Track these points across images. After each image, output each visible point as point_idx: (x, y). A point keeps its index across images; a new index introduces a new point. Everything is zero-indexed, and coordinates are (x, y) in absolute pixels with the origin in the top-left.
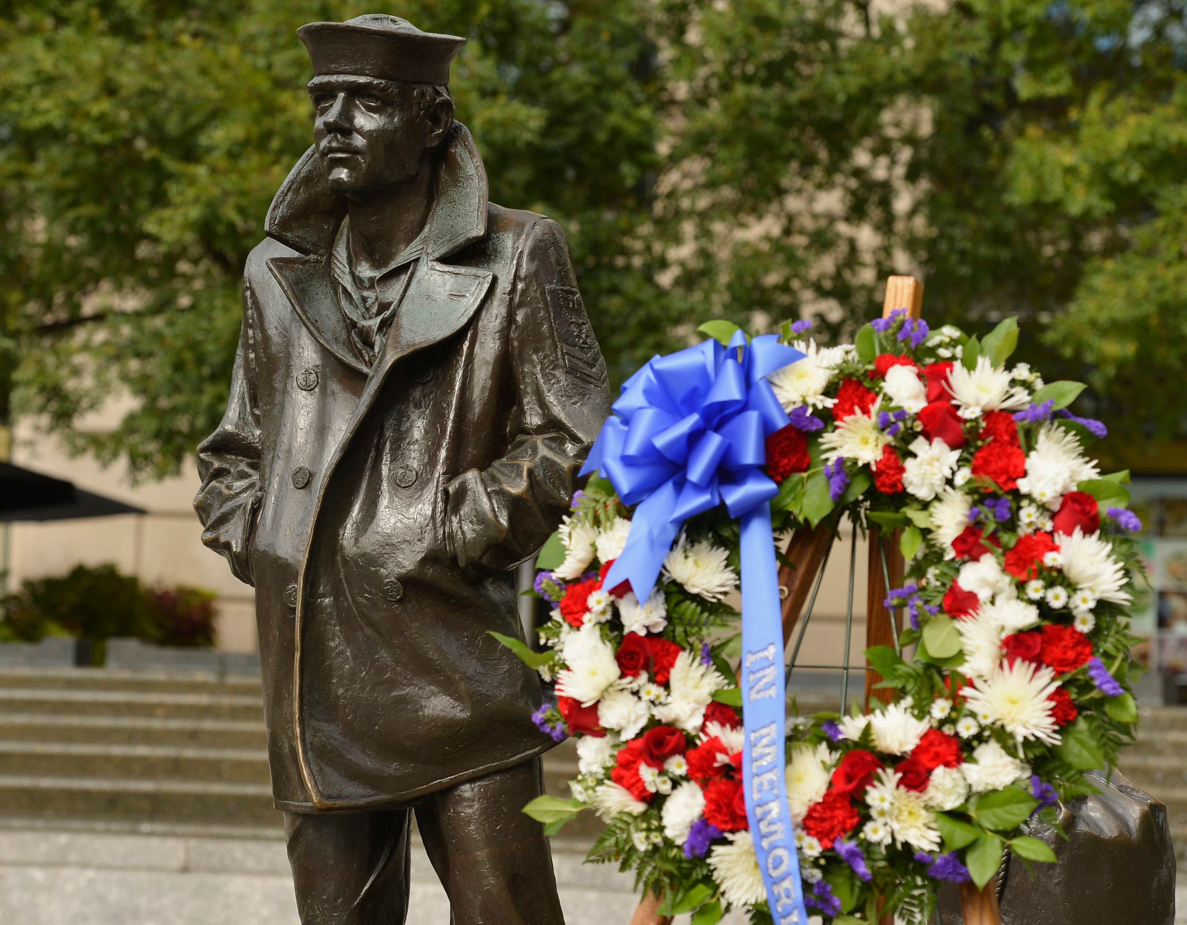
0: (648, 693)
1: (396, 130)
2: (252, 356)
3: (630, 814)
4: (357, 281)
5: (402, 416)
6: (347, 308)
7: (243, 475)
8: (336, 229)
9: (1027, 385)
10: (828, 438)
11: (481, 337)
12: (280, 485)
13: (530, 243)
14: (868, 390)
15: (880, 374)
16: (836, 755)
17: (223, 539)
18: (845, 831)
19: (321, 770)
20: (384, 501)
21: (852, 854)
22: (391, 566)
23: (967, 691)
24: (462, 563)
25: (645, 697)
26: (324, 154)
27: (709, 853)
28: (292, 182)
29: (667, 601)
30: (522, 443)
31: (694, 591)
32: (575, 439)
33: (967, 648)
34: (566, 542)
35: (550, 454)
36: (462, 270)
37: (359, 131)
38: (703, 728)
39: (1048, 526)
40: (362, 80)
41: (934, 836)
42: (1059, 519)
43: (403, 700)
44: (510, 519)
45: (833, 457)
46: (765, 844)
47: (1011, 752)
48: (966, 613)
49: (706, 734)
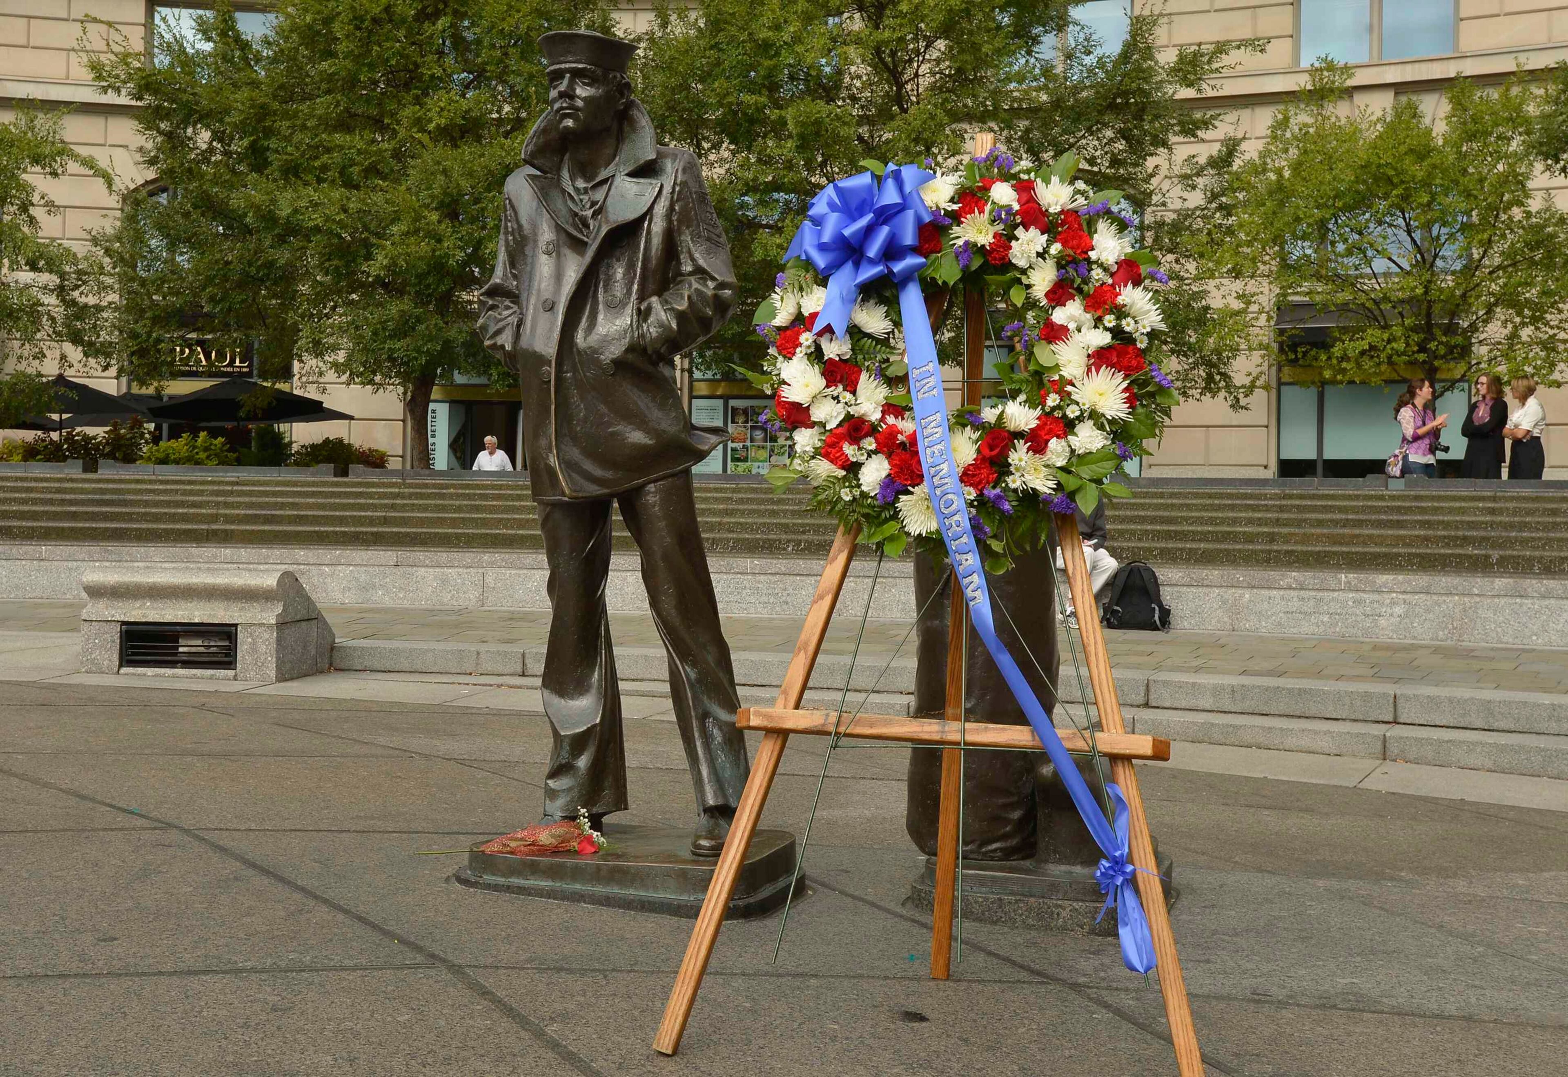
0: (844, 398)
1: (601, 96)
2: (511, 238)
3: (836, 477)
4: (577, 190)
5: (609, 266)
6: (572, 205)
7: (508, 308)
8: (562, 161)
9: (1082, 193)
10: (956, 230)
11: (655, 220)
12: (535, 309)
13: (682, 164)
14: (980, 199)
15: (986, 189)
16: (977, 434)
17: (499, 343)
18: (988, 483)
19: (569, 476)
20: (601, 317)
21: (999, 497)
22: (607, 354)
23: (1069, 388)
24: (650, 351)
25: (843, 401)
26: (558, 111)
27: (897, 500)
28: (536, 132)
29: (851, 338)
30: (681, 282)
31: (869, 331)
32: (713, 279)
33: (1061, 363)
34: (778, 304)
35: (700, 287)
36: (642, 180)
37: (578, 97)
38: (883, 419)
39: (1110, 281)
40: (581, 66)
41: (1052, 484)
42: (1116, 277)
43: (613, 434)
44: (678, 325)
45: (960, 242)
46: (938, 492)
47: (1101, 427)
48: (1061, 339)
49: (886, 423)
